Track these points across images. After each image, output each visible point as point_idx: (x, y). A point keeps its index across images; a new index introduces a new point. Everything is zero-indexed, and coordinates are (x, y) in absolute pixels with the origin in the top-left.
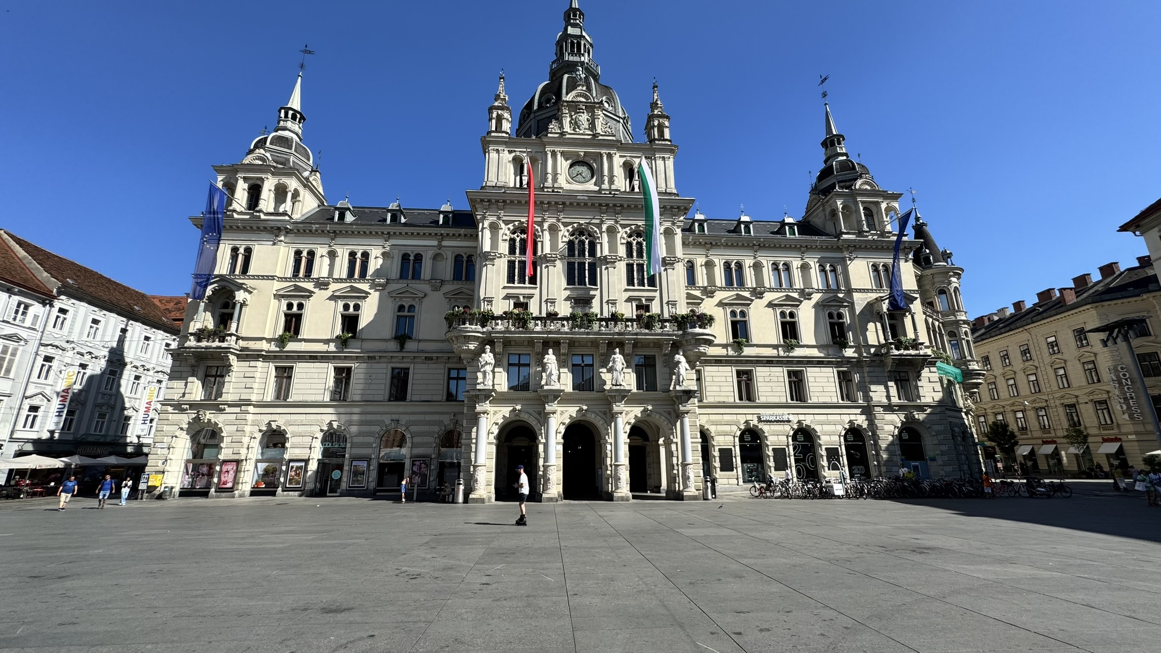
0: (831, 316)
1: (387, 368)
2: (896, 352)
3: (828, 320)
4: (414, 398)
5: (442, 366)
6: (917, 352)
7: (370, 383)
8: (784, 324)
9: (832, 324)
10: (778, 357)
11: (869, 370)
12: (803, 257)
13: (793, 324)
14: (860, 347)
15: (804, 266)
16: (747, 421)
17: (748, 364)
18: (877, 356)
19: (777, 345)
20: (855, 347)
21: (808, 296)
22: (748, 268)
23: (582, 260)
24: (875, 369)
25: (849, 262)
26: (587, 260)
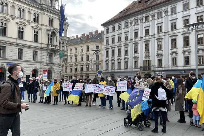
0: (35, 32)
2: (51, 47)
6: (56, 48)
8: (19, 31)
9: (35, 35)
10: (16, 43)
11: (42, 51)
12: (29, 9)
13: (22, 32)
14: (41, 44)
15: (29, 12)
16: (2, 65)
17: (5, 44)
18: (45, 47)
19: (16, 39)
20: (40, 43)
21: (29, 23)
22: (10, 7)
24: (44, 52)
25: (43, 15)
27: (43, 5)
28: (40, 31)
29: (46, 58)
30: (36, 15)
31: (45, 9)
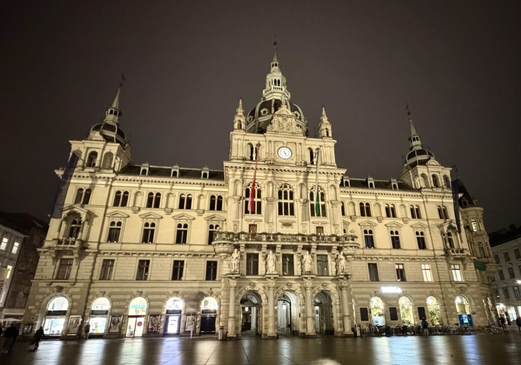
0: (417, 233)
1: (171, 261)
2: (453, 254)
3: (416, 236)
4: (187, 279)
5: (203, 260)
7: (162, 270)
8: (393, 238)
9: (418, 238)
10: (391, 255)
11: (438, 263)
12: (402, 201)
13: (397, 238)
14: (434, 250)
15: (403, 206)
16: (375, 292)
17: (374, 259)
18: (442, 255)
19: (390, 249)
20: (431, 250)
21: (406, 222)
22: (373, 206)
23: (286, 201)
24: (442, 263)
25: (426, 204)
26: (289, 201)
28: (427, 229)
29: (448, 274)
30: (415, 207)
31: (428, 194)
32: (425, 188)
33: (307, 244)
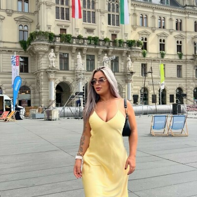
0: (178, 42)
3: (177, 44)
8: (161, 44)
9: (178, 46)
10: (158, 58)
11: (188, 65)
12: (171, 15)
13: (164, 45)
14: (186, 55)
15: (171, 19)
17: (146, 61)
18: (191, 59)
19: (158, 54)
21: (171, 33)
23: (89, 10)
24: (190, 65)
25: (187, 19)
26: (91, 10)
27: (187, 7)
28: (185, 39)
29: (192, 73)
30: (179, 21)
31: (190, 11)
32: (188, 6)
33: (106, 48)
